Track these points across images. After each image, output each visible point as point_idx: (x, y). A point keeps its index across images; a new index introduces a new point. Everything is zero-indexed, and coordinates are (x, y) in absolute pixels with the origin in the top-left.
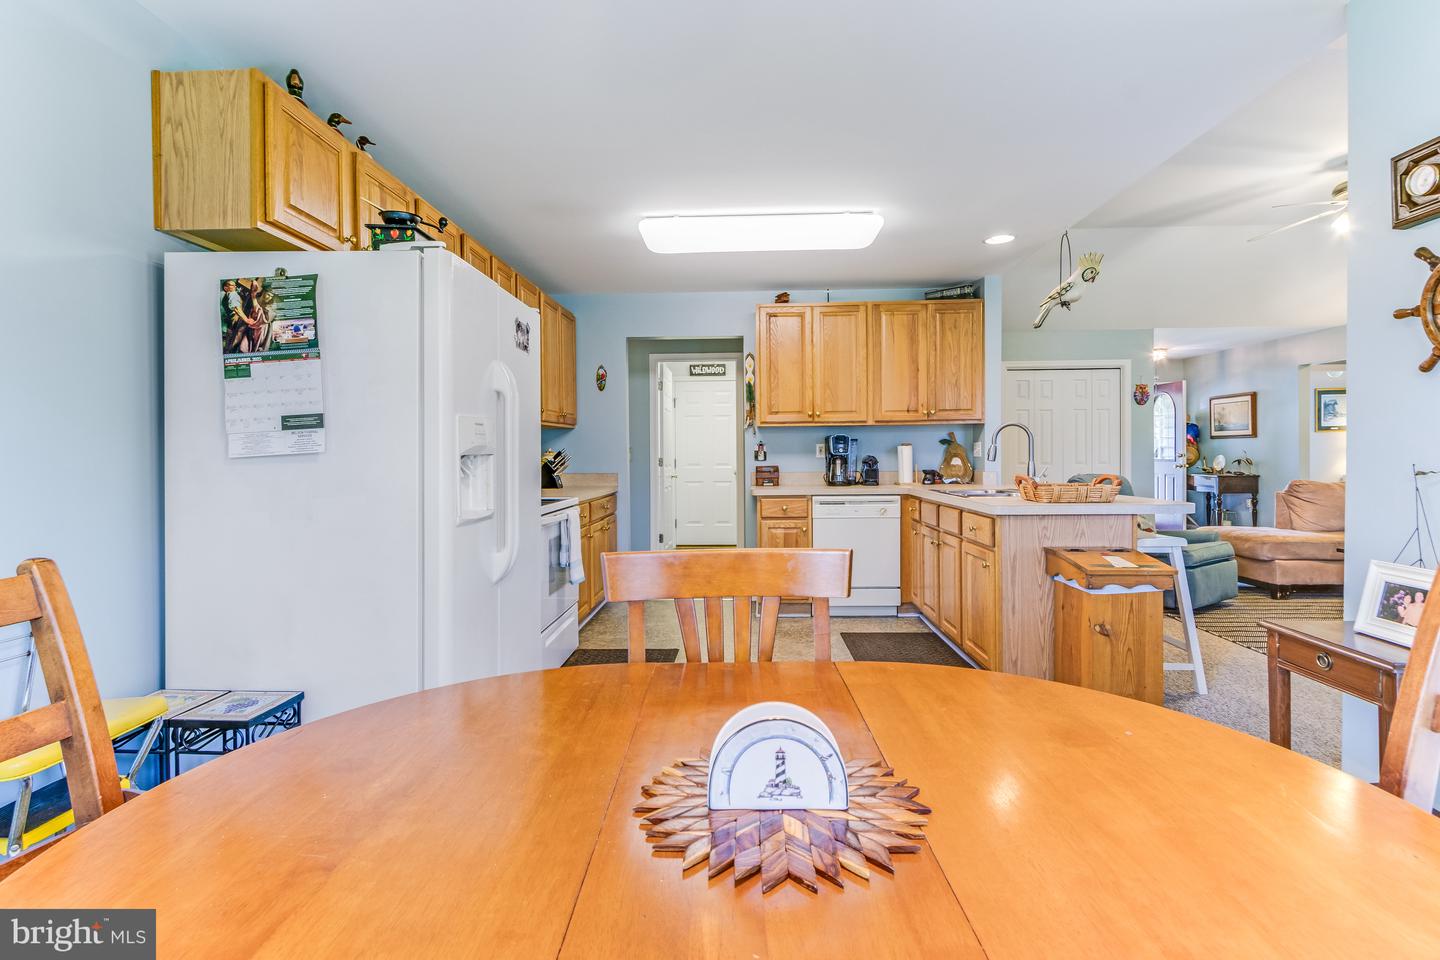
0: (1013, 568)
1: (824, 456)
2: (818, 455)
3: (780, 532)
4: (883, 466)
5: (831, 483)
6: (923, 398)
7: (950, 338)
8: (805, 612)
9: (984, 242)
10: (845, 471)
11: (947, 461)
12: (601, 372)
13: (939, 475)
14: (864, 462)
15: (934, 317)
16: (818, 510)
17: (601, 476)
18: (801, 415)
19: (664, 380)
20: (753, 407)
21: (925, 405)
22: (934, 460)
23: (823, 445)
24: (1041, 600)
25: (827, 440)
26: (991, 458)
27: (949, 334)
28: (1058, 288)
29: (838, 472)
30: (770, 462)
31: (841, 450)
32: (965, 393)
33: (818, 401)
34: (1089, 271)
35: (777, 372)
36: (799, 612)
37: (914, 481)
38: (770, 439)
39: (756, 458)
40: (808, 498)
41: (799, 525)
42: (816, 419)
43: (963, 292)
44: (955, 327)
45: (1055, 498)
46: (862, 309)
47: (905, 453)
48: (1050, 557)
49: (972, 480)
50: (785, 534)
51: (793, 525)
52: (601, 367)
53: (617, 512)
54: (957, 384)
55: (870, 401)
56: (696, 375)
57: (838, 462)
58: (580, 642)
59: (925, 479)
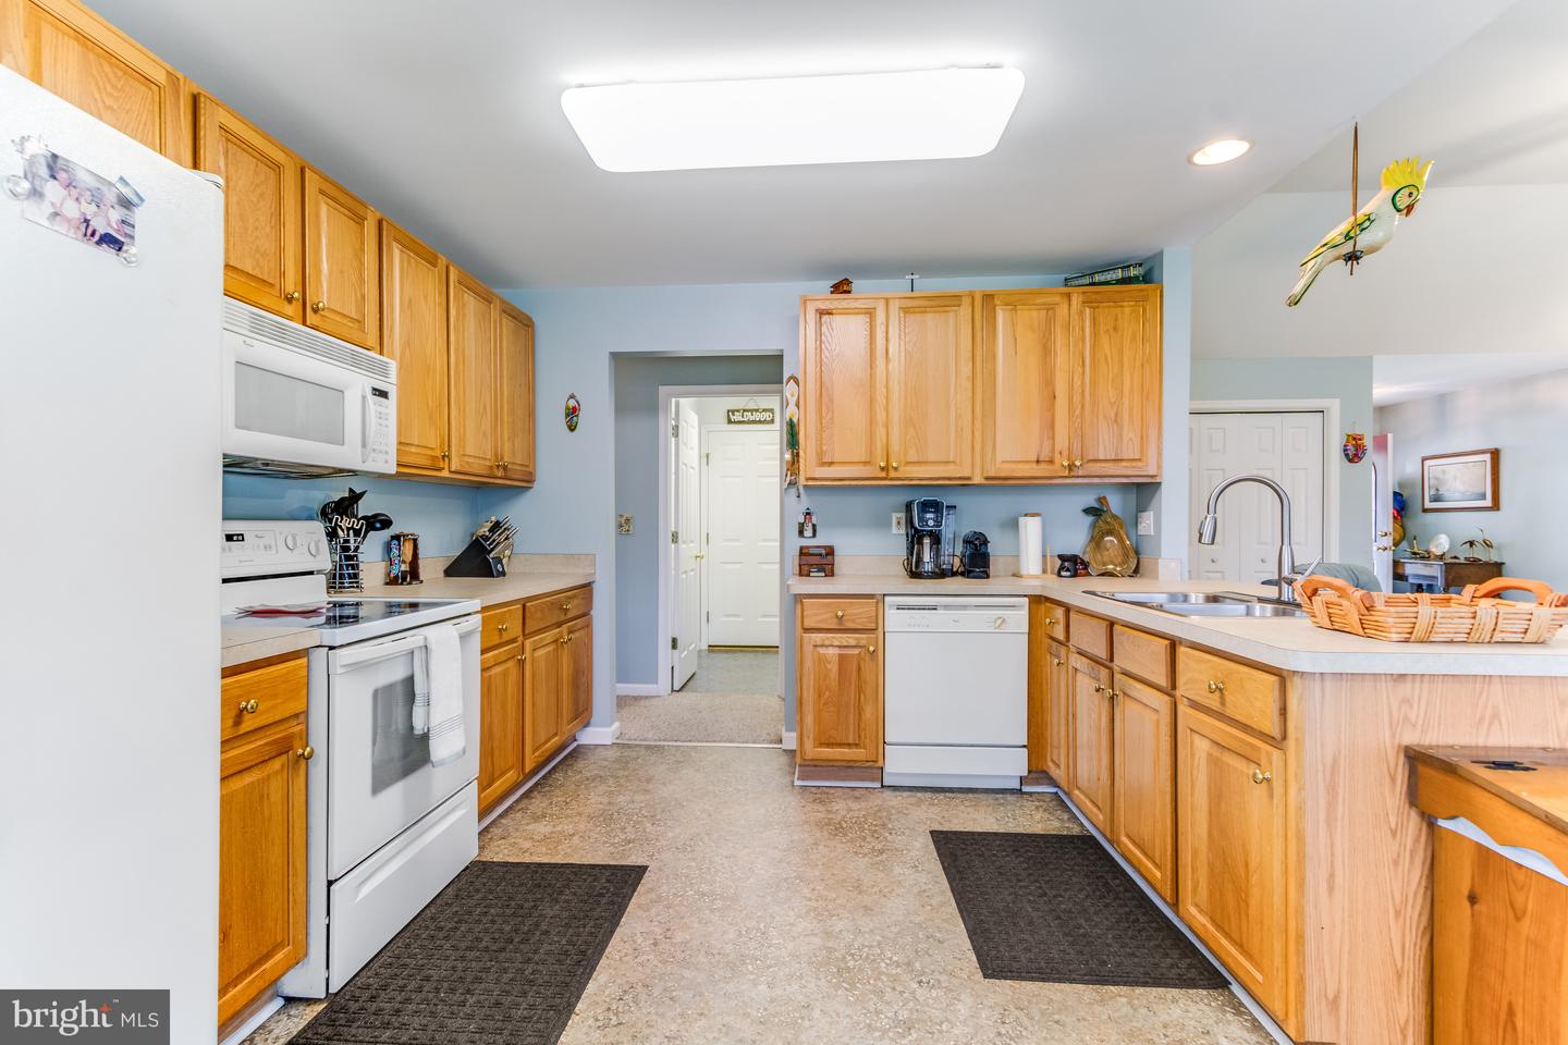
0: (1332, 789)
1: (903, 531)
2: (895, 530)
3: (832, 652)
4: (997, 547)
5: (915, 573)
6: (1062, 441)
7: (1106, 346)
8: (873, 780)
9: (1189, 160)
10: (937, 554)
11: (1096, 540)
12: (572, 403)
13: (1083, 562)
14: (967, 542)
15: (1081, 313)
16: (894, 619)
17: (570, 558)
18: (868, 468)
19: (682, 424)
20: (796, 456)
21: (1065, 453)
22: (1075, 539)
23: (902, 515)
24: (1396, 863)
25: (909, 507)
26: (1207, 538)
27: (1104, 339)
28: (1344, 227)
29: (927, 557)
30: (822, 540)
31: (931, 523)
32: (1130, 434)
33: (895, 447)
34: (1407, 191)
35: (832, 401)
36: (863, 780)
37: (1044, 571)
38: (822, 506)
39: (801, 533)
40: (878, 599)
41: (863, 642)
42: (893, 474)
43: (1126, 275)
44: (1115, 329)
45: (1419, 632)
46: (966, 302)
47: (1031, 528)
48: (1422, 769)
49: (1136, 571)
50: (840, 656)
51: (853, 643)
52: (572, 397)
53: (592, 613)
54: (1117, 420)
55: (978, 447)
56: (735, 422)
57: (927, 541)
58: (481, 848)
59: (1062, 568)
